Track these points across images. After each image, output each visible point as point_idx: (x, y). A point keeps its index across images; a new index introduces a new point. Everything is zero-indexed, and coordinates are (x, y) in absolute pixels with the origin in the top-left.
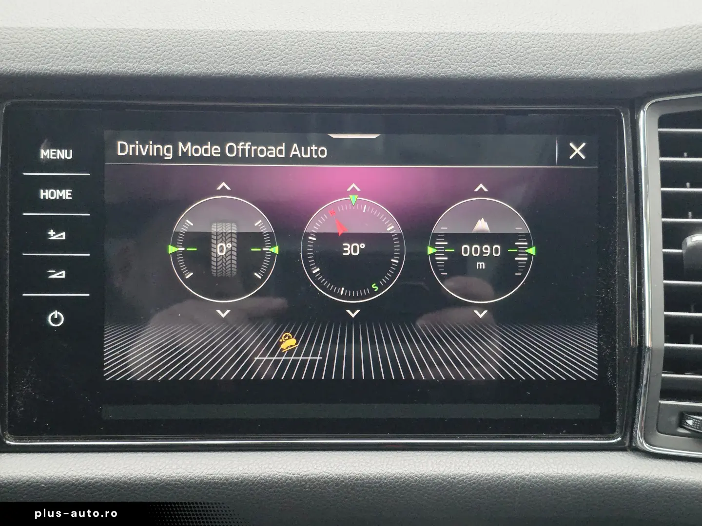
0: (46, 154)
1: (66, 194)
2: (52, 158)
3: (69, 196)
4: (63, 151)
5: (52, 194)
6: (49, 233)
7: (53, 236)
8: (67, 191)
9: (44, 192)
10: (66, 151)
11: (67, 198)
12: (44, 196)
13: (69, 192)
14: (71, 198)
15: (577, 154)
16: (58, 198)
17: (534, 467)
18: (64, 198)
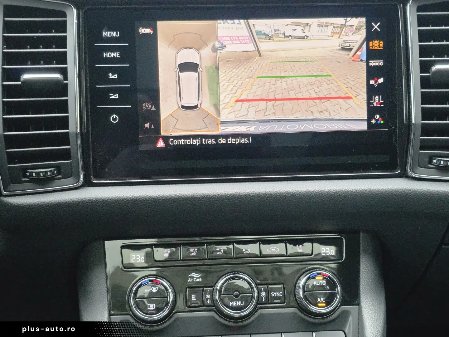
0: (106, 34)
1: (117, 55)
2: (109, 36)
3: (118, 56)
4: (114, 32)
5: (110, 55)
6: (109, 75)
7: (112, 76)
8: (117, 53)
9: (106, 54)
10: (116, 32)
11: (117, 57)
12: (106, 56)
13: (118, 54)
14: (119, 57)
15: (376, 28)
16: (113, 57)
17: (357, 186)
18: (116, 57)
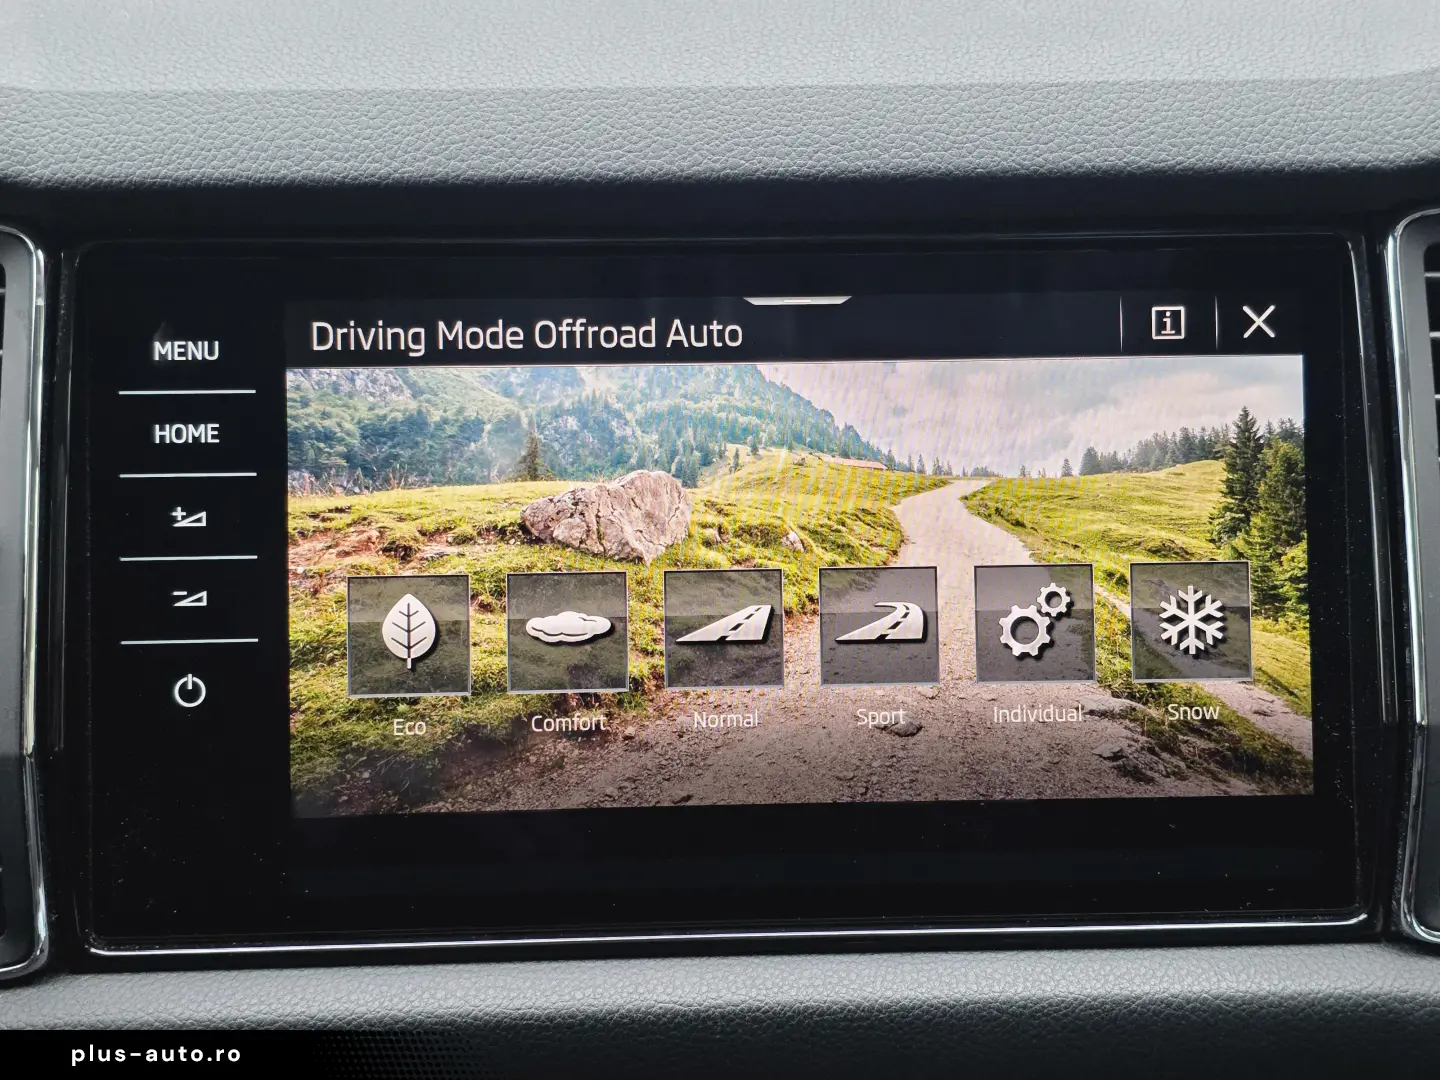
0: (165, 350)
1: (207, 433)
2: (177, 358)
3: (213, 437)
4: (200, 343)
5: (179, 433)
6: (174, 514)
7: (182, 520)
8: (210, 426)
9: (162, 429)
10: (206, 343)
11: (210, 440)
12: (162, 438)
13: (213, 429)
14: (218, 441)
15: (1259, 327)
16: (190, 441)
17: (1189, 980)
18: (203, 441)
